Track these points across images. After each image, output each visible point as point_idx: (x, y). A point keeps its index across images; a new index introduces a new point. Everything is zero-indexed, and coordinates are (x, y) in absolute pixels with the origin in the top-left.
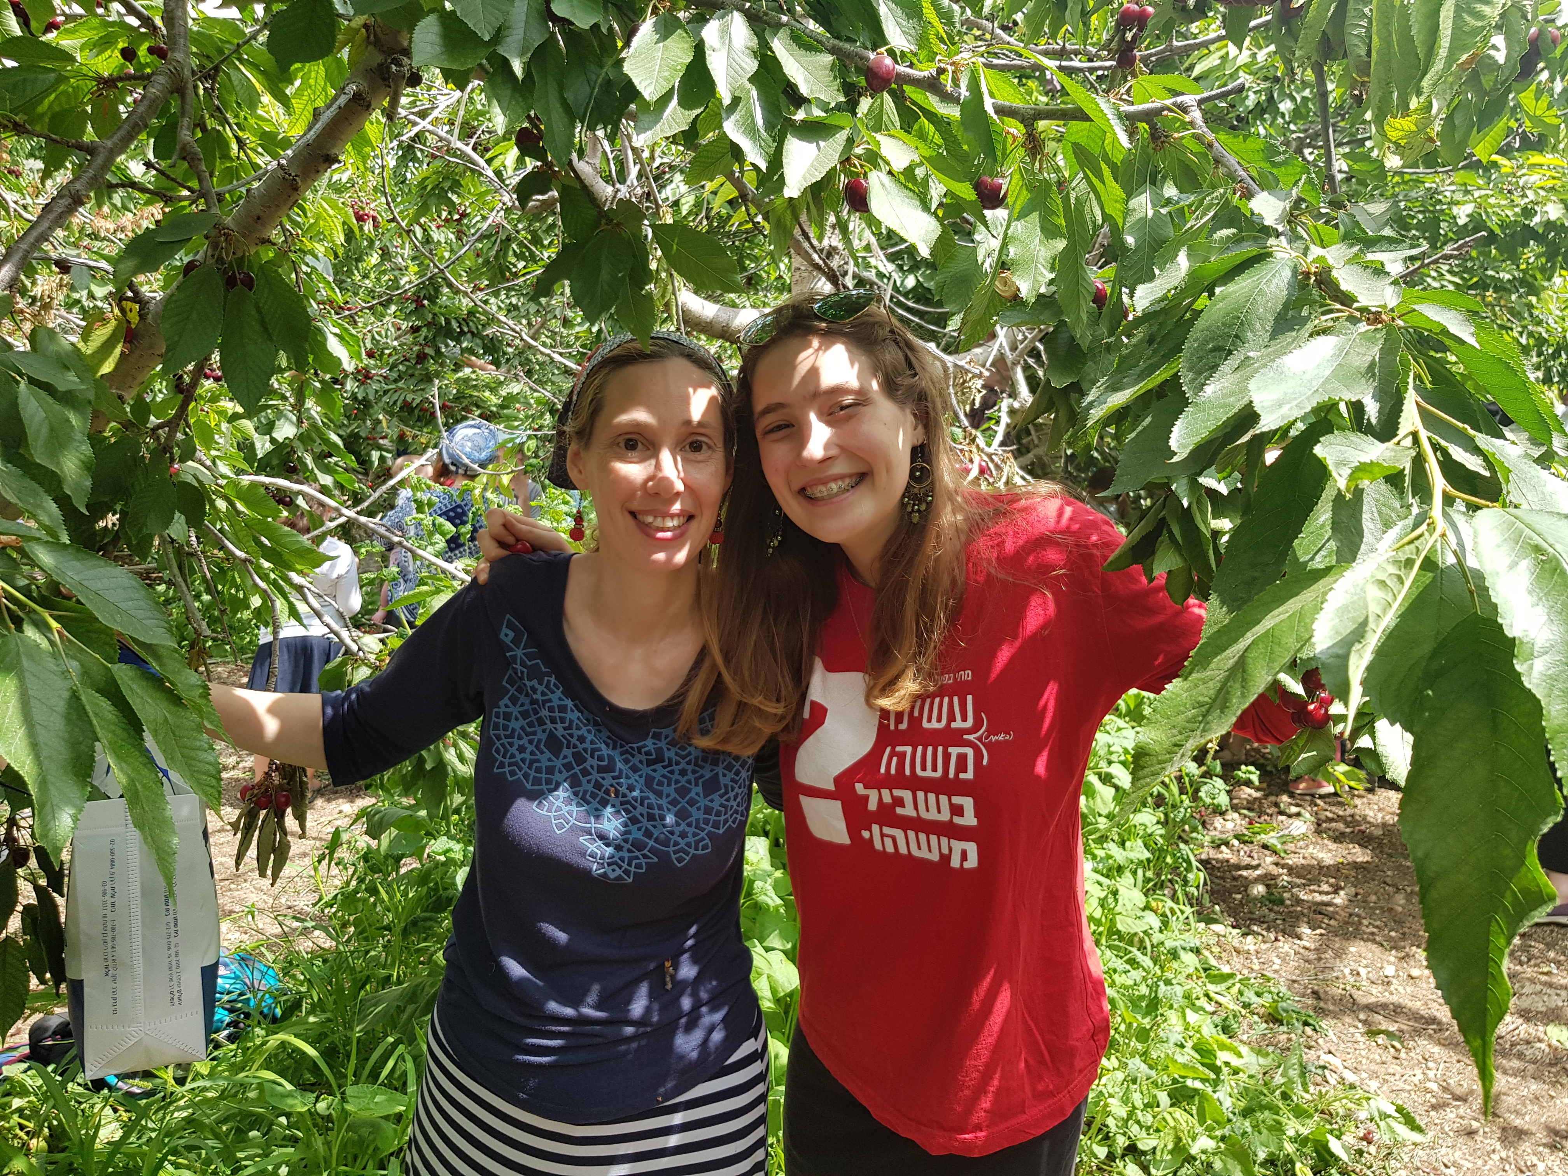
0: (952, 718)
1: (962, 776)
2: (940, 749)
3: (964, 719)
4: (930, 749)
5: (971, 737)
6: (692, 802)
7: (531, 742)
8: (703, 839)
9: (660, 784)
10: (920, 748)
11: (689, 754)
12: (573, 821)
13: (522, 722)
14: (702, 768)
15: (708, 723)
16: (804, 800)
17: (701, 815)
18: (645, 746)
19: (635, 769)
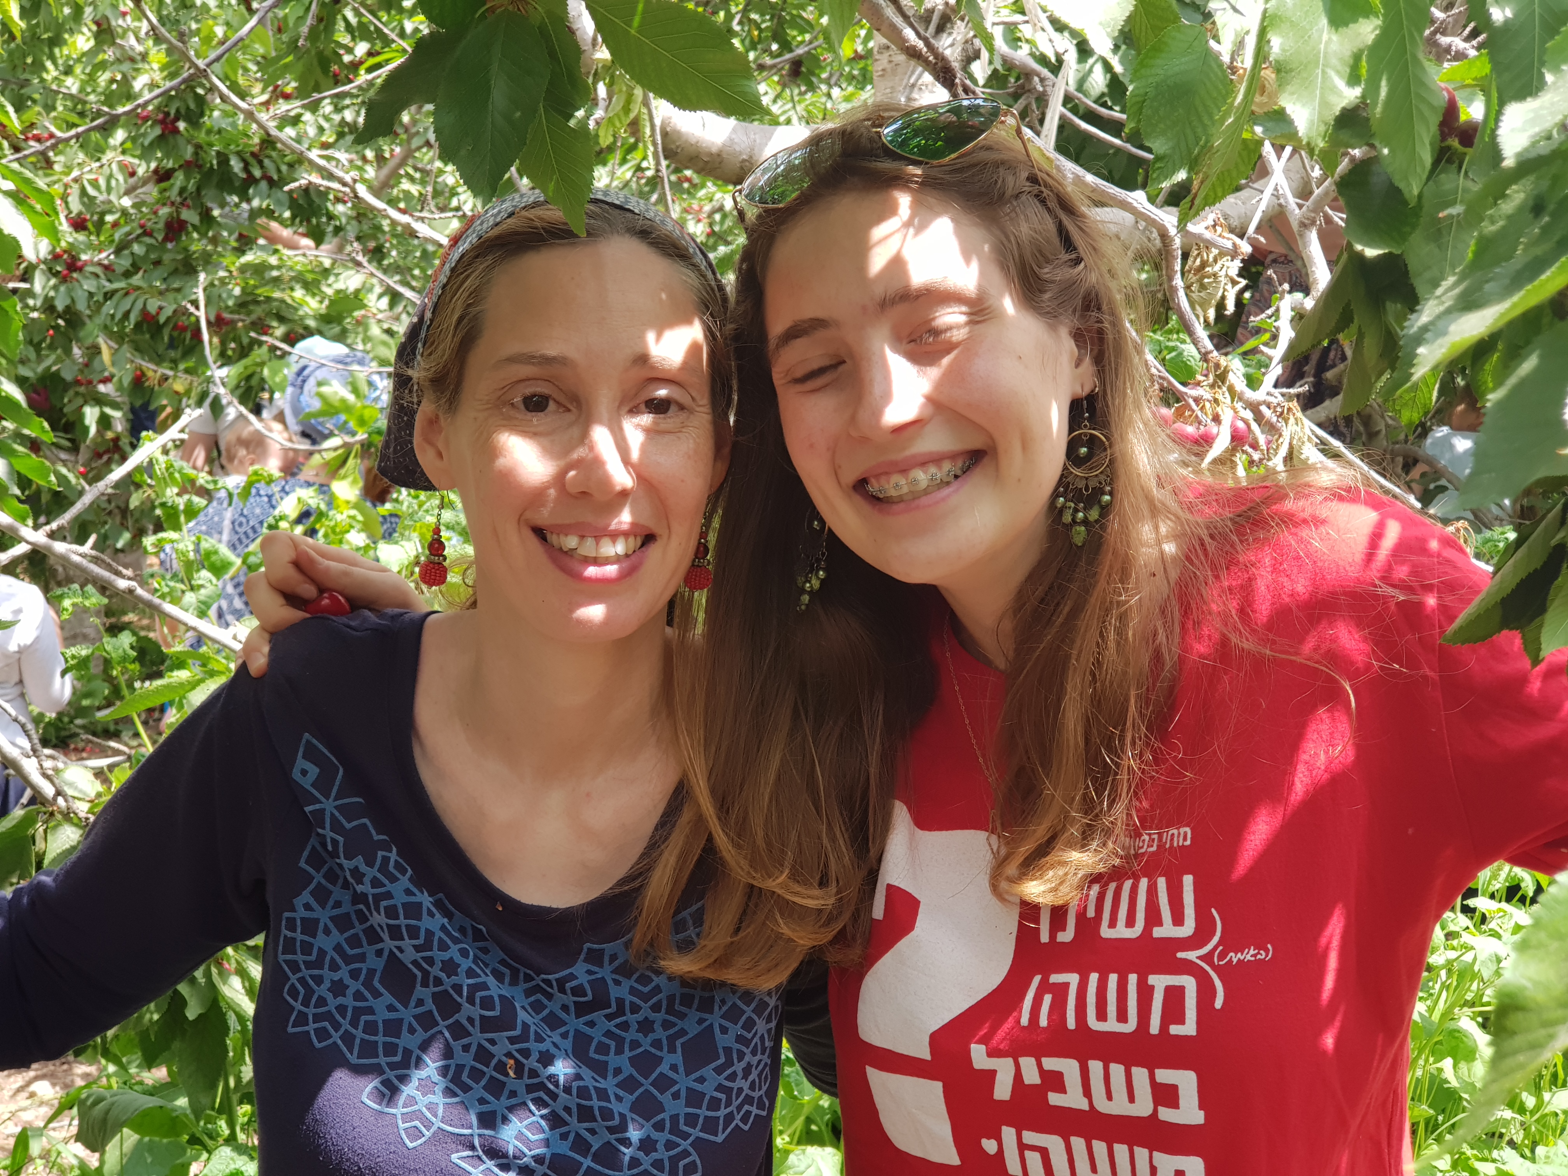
0: (1153, 917)
1: (1175, 1030)
2: (1133, 978)
3: (1178, 920)
4: (1113, 978)
5: (1192, 955)
6: (664, 1083)
7: (355, 974)
8: (685, 1154)
9: (603, 1049)
10: (1094, 977)
11: (657, 989)
12: (438, 1124)
13: (336, 937)
14: (682, 1016)
15: (691, 932)
16: (875, 1077)
17: (680, 1108)
18: (572, 977)
19: (553, 1022)
